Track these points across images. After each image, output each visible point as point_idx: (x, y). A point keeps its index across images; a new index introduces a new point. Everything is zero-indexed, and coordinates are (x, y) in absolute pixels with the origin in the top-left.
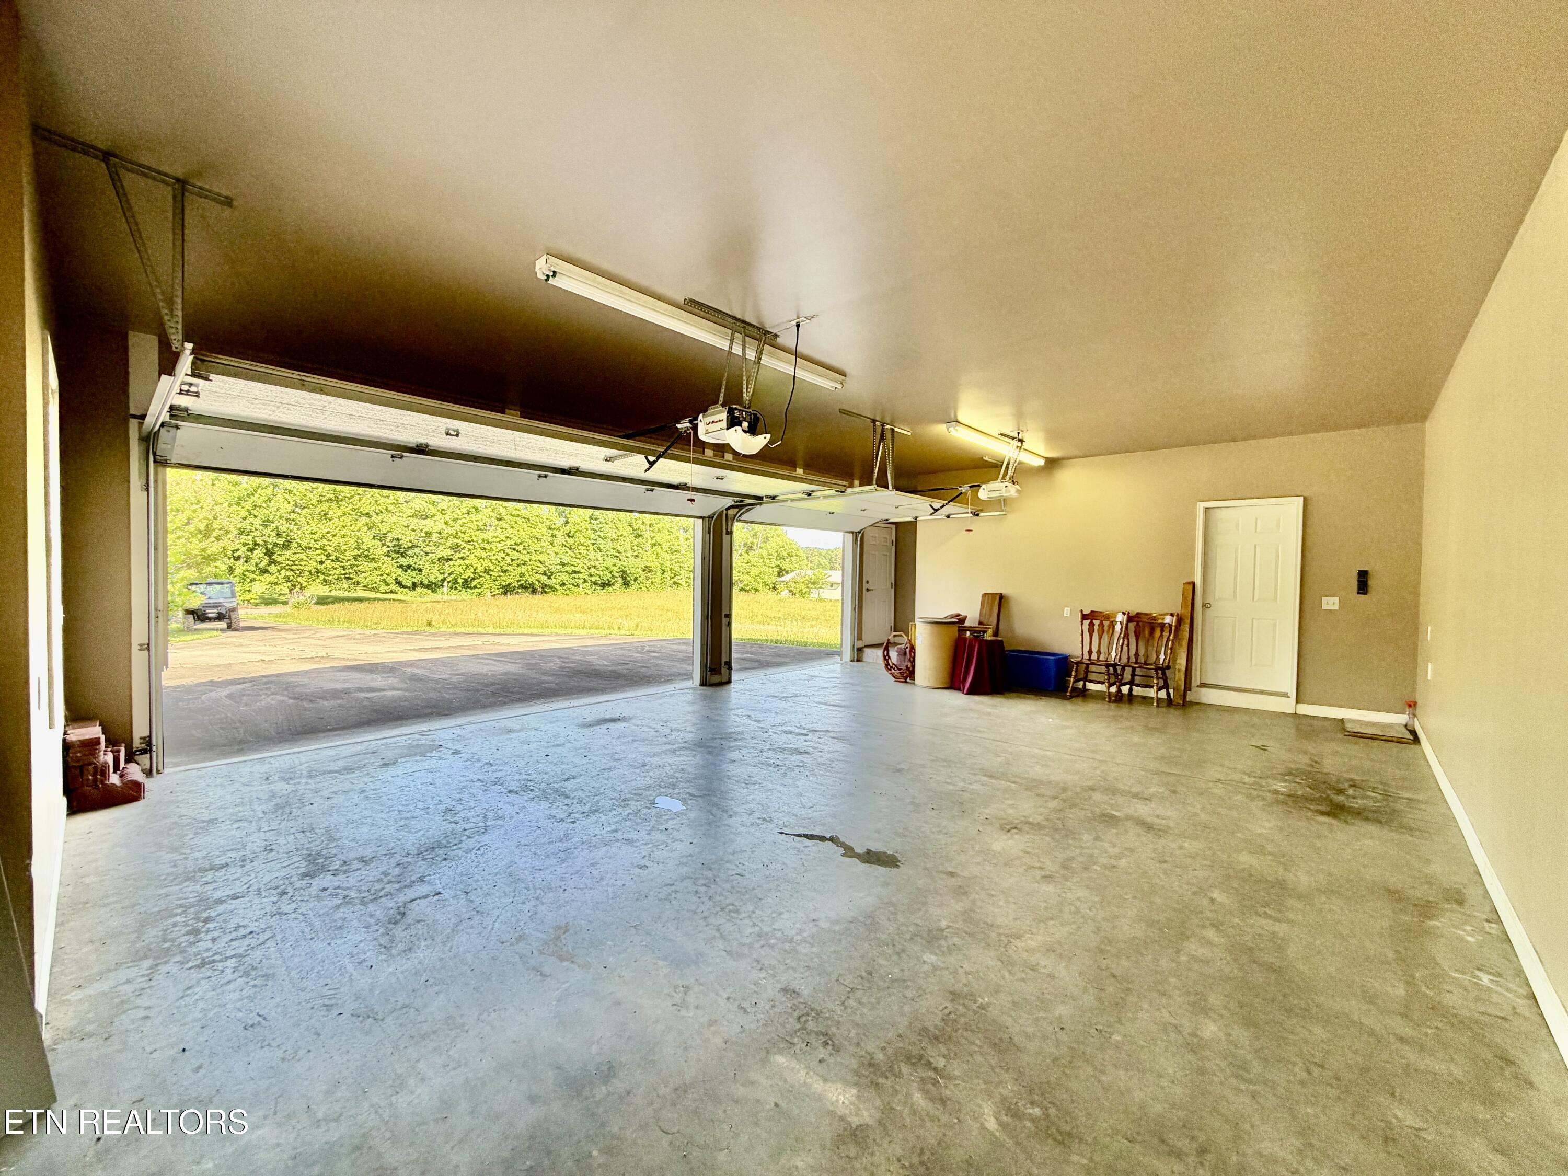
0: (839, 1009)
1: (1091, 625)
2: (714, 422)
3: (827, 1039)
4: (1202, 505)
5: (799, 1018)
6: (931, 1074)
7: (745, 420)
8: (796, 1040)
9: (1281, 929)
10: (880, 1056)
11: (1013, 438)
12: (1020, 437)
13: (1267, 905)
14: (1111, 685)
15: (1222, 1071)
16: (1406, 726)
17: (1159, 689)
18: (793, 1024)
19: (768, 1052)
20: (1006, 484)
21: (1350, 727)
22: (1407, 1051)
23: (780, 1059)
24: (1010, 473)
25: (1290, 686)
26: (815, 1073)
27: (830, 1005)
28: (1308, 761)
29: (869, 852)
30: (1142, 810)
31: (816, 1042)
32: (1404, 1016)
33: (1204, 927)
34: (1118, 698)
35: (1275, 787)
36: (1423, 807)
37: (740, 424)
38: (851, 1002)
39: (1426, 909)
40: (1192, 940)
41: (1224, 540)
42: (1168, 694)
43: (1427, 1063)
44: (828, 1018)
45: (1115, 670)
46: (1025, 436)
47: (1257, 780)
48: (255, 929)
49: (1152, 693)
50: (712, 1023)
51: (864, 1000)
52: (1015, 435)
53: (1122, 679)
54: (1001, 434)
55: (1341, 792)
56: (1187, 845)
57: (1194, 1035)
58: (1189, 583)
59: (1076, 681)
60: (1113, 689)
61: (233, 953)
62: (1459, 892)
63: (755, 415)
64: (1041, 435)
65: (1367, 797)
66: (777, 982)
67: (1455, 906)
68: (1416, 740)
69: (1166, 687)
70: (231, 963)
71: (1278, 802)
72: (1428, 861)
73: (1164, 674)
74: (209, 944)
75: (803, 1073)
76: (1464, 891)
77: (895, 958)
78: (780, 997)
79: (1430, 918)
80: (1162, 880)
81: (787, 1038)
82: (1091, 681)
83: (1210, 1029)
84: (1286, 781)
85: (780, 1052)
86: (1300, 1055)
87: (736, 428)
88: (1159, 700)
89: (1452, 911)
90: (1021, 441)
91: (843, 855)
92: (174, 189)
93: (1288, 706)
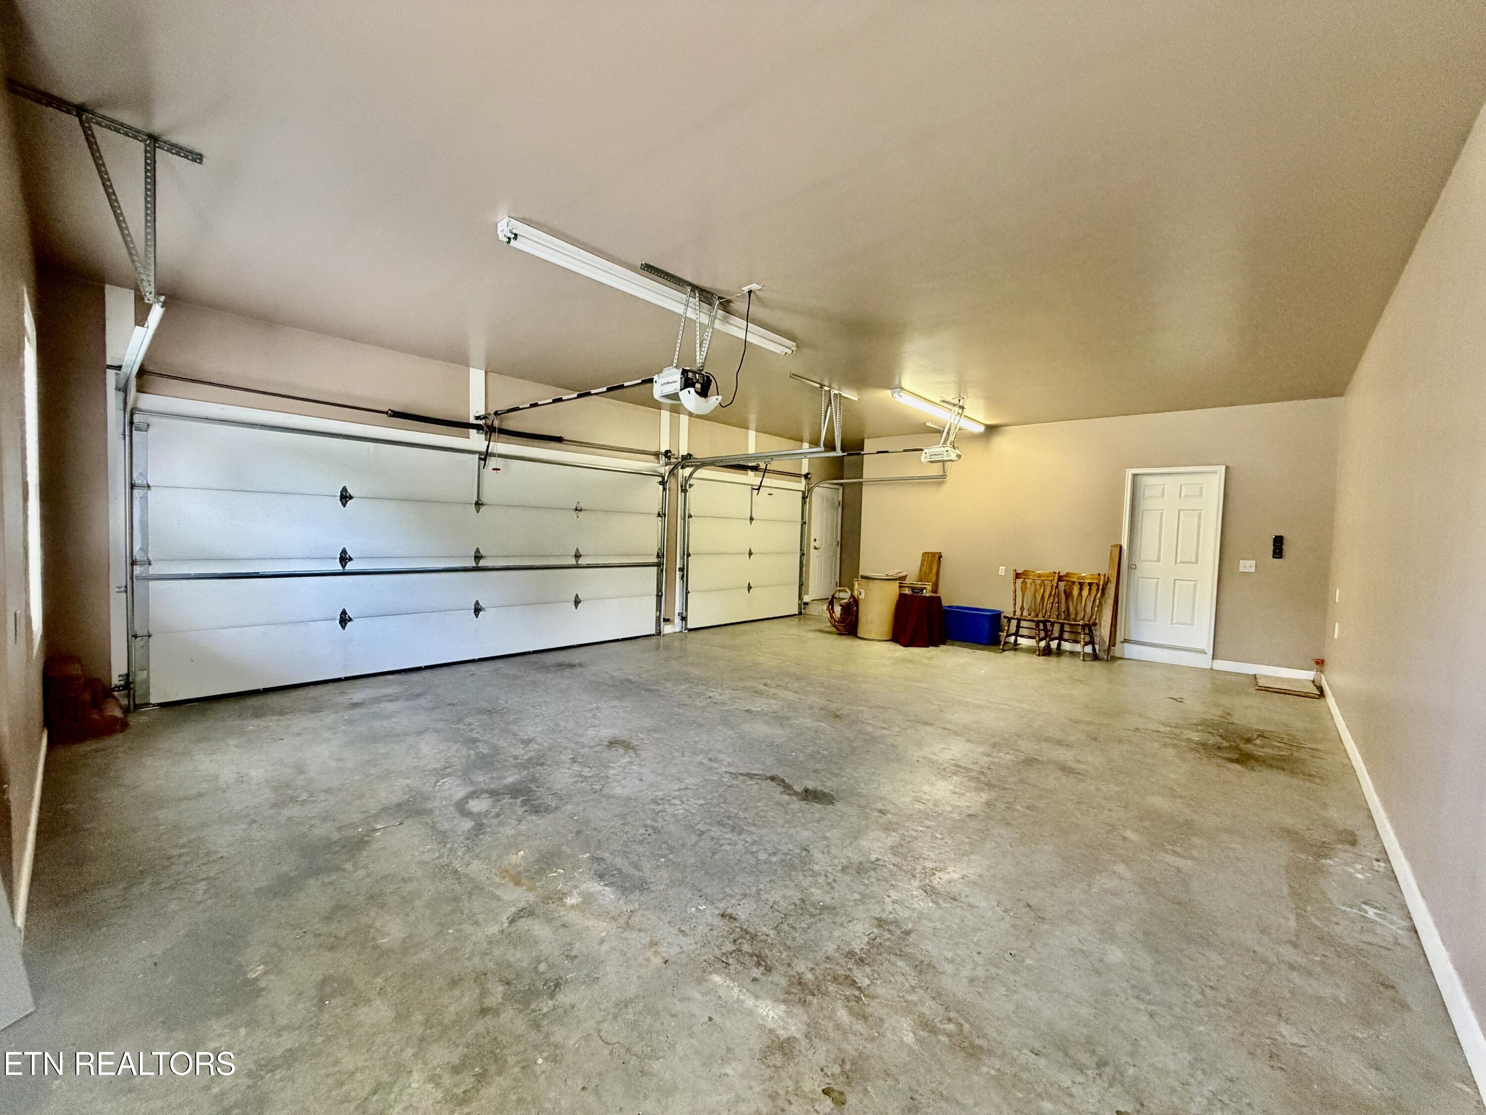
0: (772, 933)
1: (1024, 583)
2: (668, 383)
3: (760, 959)
4: (1130, 472)
5: (735, 941)
6: (857, 993)
7: (698, 382)
8: (731, 961)
9: (1185, 864)
10: (809, 976)
11: (954, 405)
12: (961, 404)
13: (1174, 843)
14: (1041, 640)
15: (1125, 992)
16: (1313, 682)
17: (1086, 644)
18: (729, 947)
19: (704, 971)
20: (947, 449)
21: (1262, 682)
22: (1294, 975)
23: (717, 979)
24: (951, 438)
25: (1206, 643)
26: (748, 990)
27: (765, 929)
28: (1219, 713)
29: (806, 791)
30: (1066, 756)
31: (750, 962)
32: (1295, 945)
33: (1115, 862)
34: (1047, 652)
35: (1188, 736)
36: (1325, 756)
37: (693, 386)
38: (785, 927)
39: (1322, 850)
40: (1104, 874)
41: (1150, 503)
42: (1094, 649)
43: (1313, 987)
44: (762, 941)
45: (1045, 626)
46: (967, 404)
47: (1172, 729)
48: (225, 854)
49: (1078, 648)
50: (653, 944)
51: (797, 926)
52: (956, 402)
53: (1052, 634)
54: (943, 401)
55: (1249, 741)
56: (1102, 788)
57: (1101, 960)
58: (1116, 546)
59: (1008, 636)
60: (1043, 644)
61: (204, 876)
62: (1352, 834)
63: (708, 377)
64: (981, 403)
65: (1273, 747)
66: (716, 908)
67: (1348, 847)
68: (1322, 694)
69: (1092, 642)
70: (203, 885)
71: (1192, 749)
72: (1325, 806)
73: (1091, 630)
74: (181, 868)
75: (736, 990)
76: (1357, 833)
77: (827, 888)
78: (717, 921)
79: (1326, 856)
80: (1078, 819)
81: (724, 959)
82: (1022, 636)
83: (1115, 954)
84: (1198, 731)
85: (716, 971)
86: (1198, 979)
87: (689, 389)
88: (1085, 654)
89: (1346, 851)
90: (962, 408)
91: (782, 793)
92: (146, 146)
93: (1204, 661)
